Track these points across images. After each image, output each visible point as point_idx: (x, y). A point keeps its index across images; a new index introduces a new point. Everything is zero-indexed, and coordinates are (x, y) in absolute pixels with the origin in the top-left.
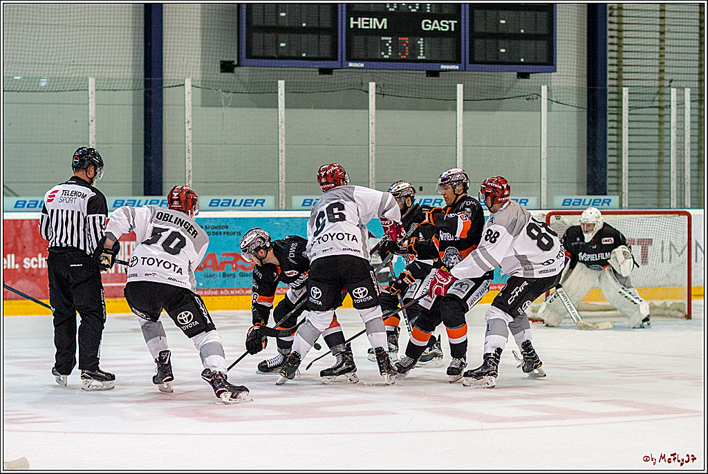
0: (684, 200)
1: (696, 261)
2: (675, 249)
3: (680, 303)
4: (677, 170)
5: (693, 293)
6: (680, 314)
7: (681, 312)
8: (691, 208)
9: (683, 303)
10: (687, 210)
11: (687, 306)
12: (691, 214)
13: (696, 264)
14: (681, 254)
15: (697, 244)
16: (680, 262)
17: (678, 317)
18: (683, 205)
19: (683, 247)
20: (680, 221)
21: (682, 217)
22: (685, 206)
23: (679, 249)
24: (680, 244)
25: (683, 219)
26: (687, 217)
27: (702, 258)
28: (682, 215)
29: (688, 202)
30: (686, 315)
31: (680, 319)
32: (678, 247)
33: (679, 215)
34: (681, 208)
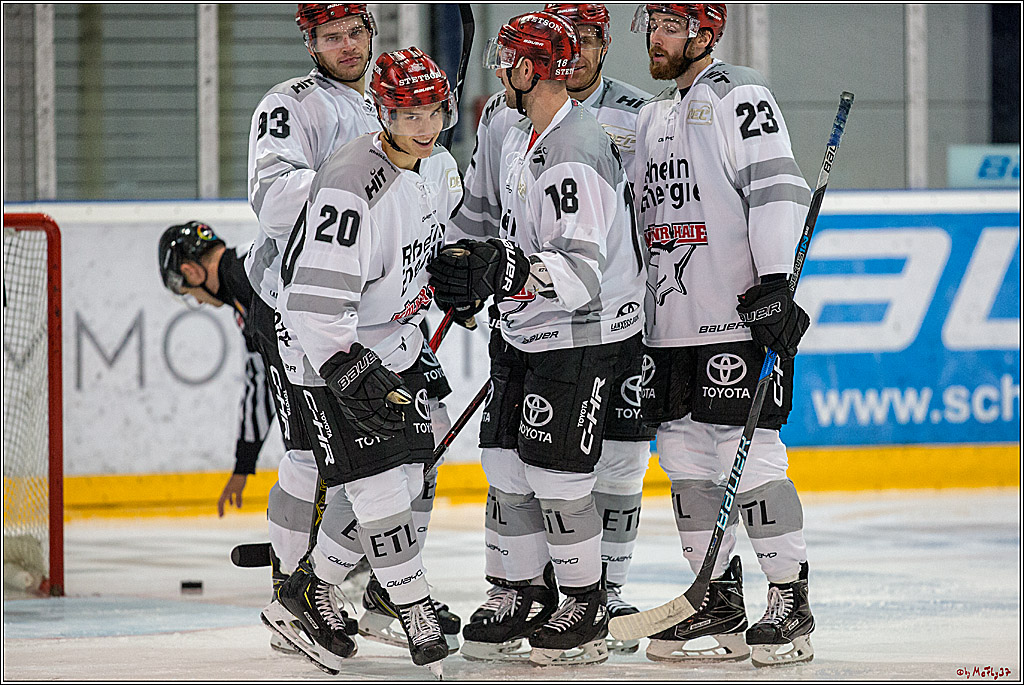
0: (35, 171)
1: (79, 385)
2: (6, 348)
3: (20, 538)
5: (67, 500)
6: (23, 578)
7: (25, 568)
8: (60, 199)
9: (28, 538)
10: (46, 210)
11: (46, 547)
12: (57, 221)
13: (78, 396)
14: (24, 361)
15: (81, 327)
16: (21, 388)
17: (18, 590)
18: (29, 191)
19: (31, 337)
20: (19, 250)
21: (27, 237)
22: (35, 193)
23: (17, 345)
24: (19, 328)
25: (32, 243)
26: (44, 235)
27: (99, 376)
28: (26, 230)
29: (47, 176)
30: (44, 580)
31: (23, 594)
32: (14, 340)
33: (17, 230)
34: (23, 202)
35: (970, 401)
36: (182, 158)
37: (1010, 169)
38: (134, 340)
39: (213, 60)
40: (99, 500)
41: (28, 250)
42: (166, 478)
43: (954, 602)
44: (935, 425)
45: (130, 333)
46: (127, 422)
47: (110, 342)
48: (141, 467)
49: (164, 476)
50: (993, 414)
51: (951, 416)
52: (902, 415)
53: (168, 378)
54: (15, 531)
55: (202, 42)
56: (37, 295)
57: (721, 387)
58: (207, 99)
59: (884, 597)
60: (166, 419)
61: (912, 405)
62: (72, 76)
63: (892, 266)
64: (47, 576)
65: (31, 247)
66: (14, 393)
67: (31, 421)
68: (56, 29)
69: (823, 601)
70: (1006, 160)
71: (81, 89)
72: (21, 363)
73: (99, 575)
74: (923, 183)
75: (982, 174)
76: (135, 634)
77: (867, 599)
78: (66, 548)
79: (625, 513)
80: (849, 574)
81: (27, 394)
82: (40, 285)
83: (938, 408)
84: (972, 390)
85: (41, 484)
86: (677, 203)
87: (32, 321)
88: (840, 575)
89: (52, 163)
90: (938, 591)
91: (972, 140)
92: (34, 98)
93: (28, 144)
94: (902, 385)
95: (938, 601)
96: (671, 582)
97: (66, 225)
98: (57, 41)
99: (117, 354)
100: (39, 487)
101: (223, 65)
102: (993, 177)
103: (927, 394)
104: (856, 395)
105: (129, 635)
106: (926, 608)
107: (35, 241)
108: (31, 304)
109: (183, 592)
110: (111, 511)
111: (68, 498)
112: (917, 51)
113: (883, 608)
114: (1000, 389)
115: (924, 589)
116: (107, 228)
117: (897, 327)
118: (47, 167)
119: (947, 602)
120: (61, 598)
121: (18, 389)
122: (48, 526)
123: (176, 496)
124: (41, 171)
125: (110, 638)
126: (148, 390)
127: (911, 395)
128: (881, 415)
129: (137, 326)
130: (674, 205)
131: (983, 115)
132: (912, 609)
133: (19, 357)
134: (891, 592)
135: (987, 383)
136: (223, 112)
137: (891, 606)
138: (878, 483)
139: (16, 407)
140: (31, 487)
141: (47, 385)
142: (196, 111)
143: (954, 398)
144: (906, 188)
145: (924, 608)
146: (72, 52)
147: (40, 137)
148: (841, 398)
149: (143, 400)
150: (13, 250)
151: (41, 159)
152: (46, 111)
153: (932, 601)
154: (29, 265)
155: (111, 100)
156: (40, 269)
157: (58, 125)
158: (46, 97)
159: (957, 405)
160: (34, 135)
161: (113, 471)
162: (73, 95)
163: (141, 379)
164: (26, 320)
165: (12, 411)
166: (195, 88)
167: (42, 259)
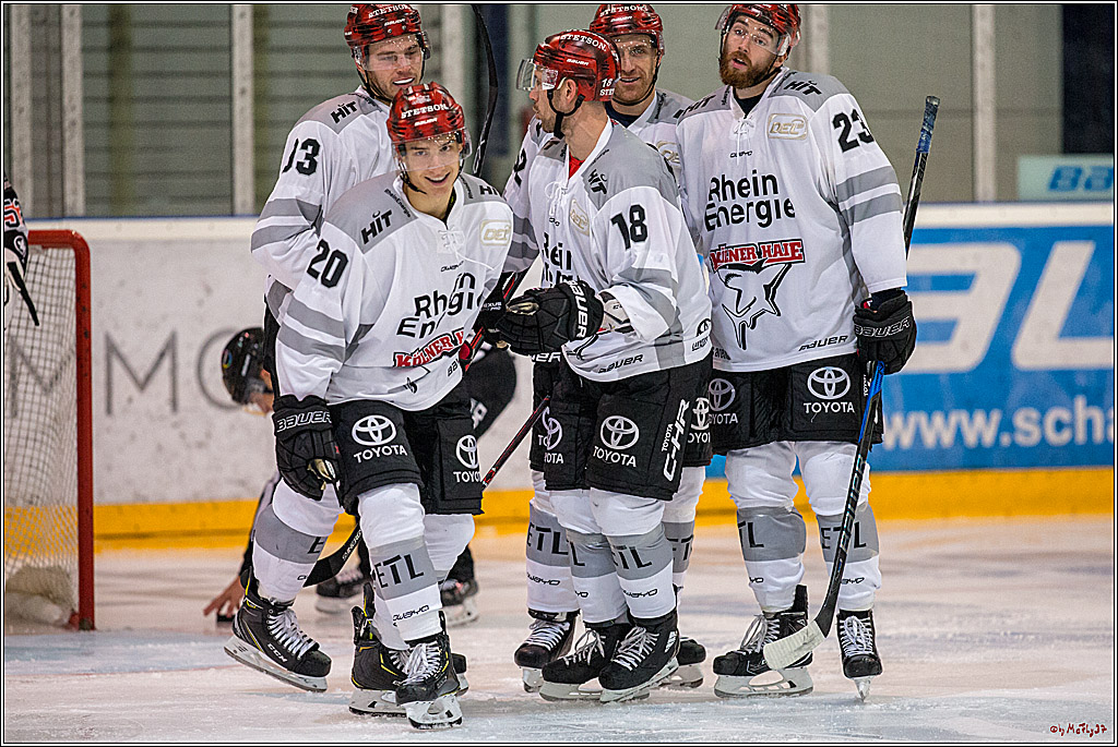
0: (62, 187)
1: (109, 410)
2: (33, 371)
3: (49, 570)
4: (34, 74)
5: (97, 530)
6: (54, 612)
7: (54, 601)
8: (87, 217)
9: (57, 570)
10: (75, 227)
11: (76, 578)
12: (86, 238)
13: (108, 421)
14: (51, 385)
15: (112, 349)
16: (48, 412)
17: (46, 623)
18: (56, 208)
19: (59, 360)
20: (46, 269)
21: (54, 255)
22: (63, 209)
23: (45, 368)
24: (46, 350)
25: (59, 262)
26: (72, 253)
27: (130, 400)
28: (53, 247)
29: (75, 192)
30: (73, 614)
31: (52, 628)
32: (42, 363)
33: (44, 248)
34: (50, 218)
35: (1041, 423)
36: (217, 173)
37: (1082, 180)
38: (166, 363)
39: (248, 70)
40: (132, 530)
41: (55, 268)
42: (200, 506)
43: (1025, 634)
44: (1005, 449)
45: (162, 355)
46: (160, 448)
47: (141, 365)
48: (174, 494)
49: (197, 504)
50: (1065, 436)
51: (1021, 439)
52: (971, 439)
53: (203, 402)
54: (43, 562)
55: (237, 51)
56: (65, 316)
57: (826, 401)
58: (242, 110)
59: (952, 629)
60: (200, 445)
61: (981, 428)
62: (101, 87)
63: (959, 283)
64: (77, 609)
65: (58, 265)
66: (41, 419)
67: (59, 448)
68: (84, 37)
69: (888, 633)
70: (1079, 171)
71: (111, 100)
72: (49, 387)
73: (131, 608)
74: (991, 195)
75: (1053, 185)
76: (170, 670)
77: (935, 631)
78: (96, 580)
79: (684, 541)
80: (915, 605)
81: (55, 420)
82: (68, 305)
83: (1009, 431)
84: (1043, 412)
85: (70, 512)
86: (765, 221)
87: (60, 343)
88: (906, 605)
89: (80, 177)
90: (1009, 622)
91: (1042, 151)
92: (62, 109)
93: (55, 158)
94: (970, 406)
95: (1009, 632)
96: (729, 613)
97: (96, 242)
98: (85, 50)
99: (149, 377)
100: (68, 515)
101: (258, 75)
102: (1064, 189)
103: (996, 416)
104: (922, 418)
105: (162, 671)
106: (995, 641)
107: (62, 259)
108: (59, 326)
109: (218, 626)
110: (143, 541)
111: (99, 528)
112: (984, 58)
113: (951, 640)
114: (1072, 410)
115: (994, 620)
116: (138, 245)
117: (965, 346)
118: (75, 181)
119: (1018, 634)
120: (92, 632)
121: (46, 414)
122: (77, 557)
123: (211, 526)
124: (68, 186)
125: (143, 674)
126: (182, 414)
127: (979, 417)
128: (948, 438)
129: (170, 347)
130: (760, 224)
131: (1055, 123)
132: (981, 641)
133: (46, 381)
134: (960, 623)
135: (1060, 405)
136: (259, 123)
137: (959, 638)
138: (945, 509)
139: (43, 433)
140: (59, 516)
141: (76, 410)
142: (230, 123)
143: (1024, 420)
144: (972, 201)
145: (994, 640)
146: (101, 62)
147: (67, 150)
148: (905, 421)
149: (175, 425)
150: (40, 268)
151: (68, 174)
152: (73, 123)
153: (1002, 633)
154: (56, 284)
155: (140, 112)
156: (68, 287)
157: (86, 137)
158: (73, 108)
159: (1027, 427)
160: (61, 150)
161: (145, 499)
162: (103, 107)
163: (174, 403)
164: (53, 342)
165: (39, 436)
166: (230, 99)
167: (70, 278)
